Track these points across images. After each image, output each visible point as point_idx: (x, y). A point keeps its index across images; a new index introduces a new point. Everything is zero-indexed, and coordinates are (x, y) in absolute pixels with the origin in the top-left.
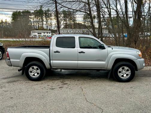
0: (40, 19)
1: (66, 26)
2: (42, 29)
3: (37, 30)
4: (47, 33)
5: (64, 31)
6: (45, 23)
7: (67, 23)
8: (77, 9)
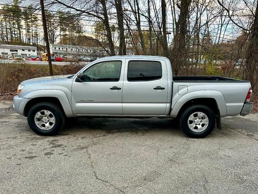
0: (14, 24)
1: (65, 40)
2: (20, 42)
3: (8, 43)
4: (29, 51)
5: (61, 49)
6: (24, 32)
7: (66, 35)
8: (83, 10)
